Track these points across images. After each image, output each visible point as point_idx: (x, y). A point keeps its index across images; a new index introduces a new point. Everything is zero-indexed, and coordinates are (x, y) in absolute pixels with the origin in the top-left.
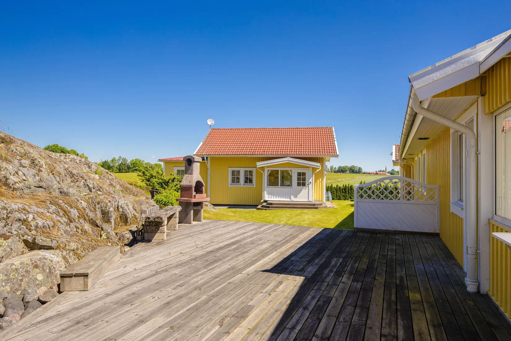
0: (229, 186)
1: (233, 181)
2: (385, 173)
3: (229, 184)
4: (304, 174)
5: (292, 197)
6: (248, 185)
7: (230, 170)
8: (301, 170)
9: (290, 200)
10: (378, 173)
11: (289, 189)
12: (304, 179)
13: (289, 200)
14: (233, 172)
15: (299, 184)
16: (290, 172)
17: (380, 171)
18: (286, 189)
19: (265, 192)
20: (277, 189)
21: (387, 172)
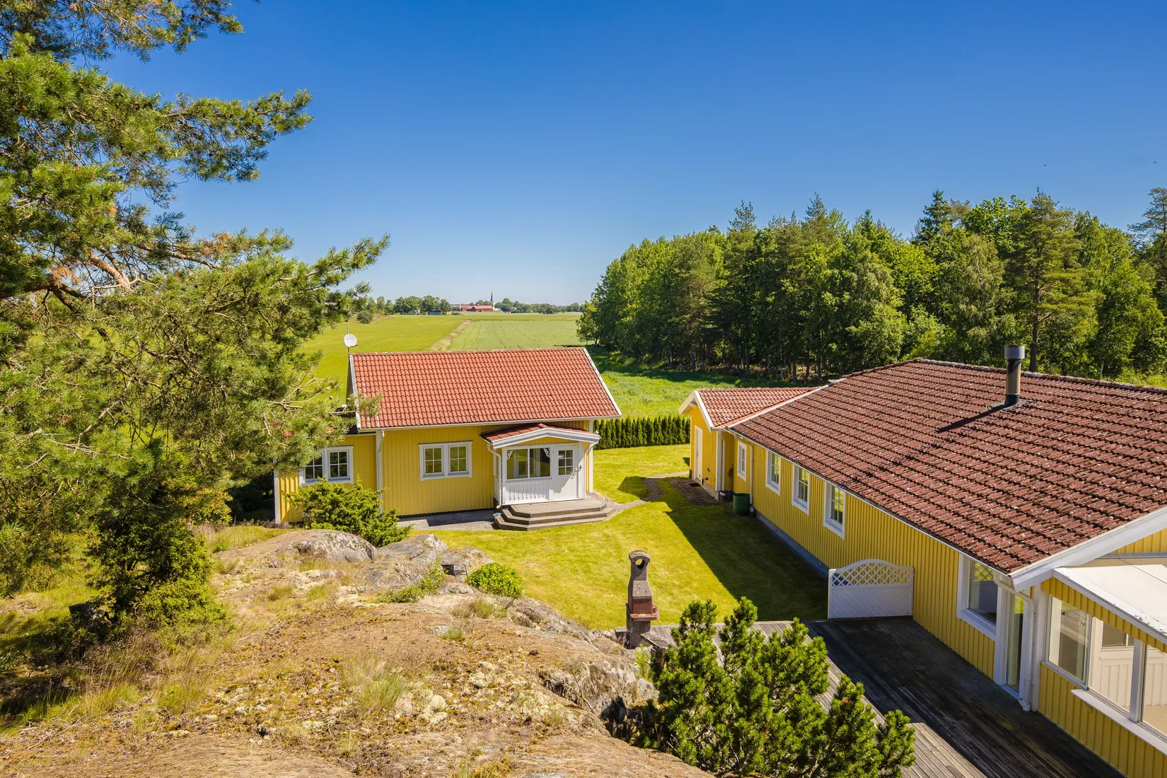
0: (422, 479)
1: (429, 469)
2: (490, 307)
3: (422, 474)
4: (569, 453)
5: (551, 492)
6: (459, 476)
7: (422, 448)
8: (565, 448)
9: (546, 500)
10: (476, 307)
11: (545, 481)
12: (570, 462)
13: (542, 499)
14: (428, 454)
15: (561, 472)
16: (545, 451)
17: (480, 303)
18: (540, 482)
19: (504, 489)
20: (525, 483)
21: (494, 304)
